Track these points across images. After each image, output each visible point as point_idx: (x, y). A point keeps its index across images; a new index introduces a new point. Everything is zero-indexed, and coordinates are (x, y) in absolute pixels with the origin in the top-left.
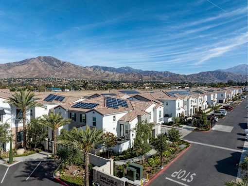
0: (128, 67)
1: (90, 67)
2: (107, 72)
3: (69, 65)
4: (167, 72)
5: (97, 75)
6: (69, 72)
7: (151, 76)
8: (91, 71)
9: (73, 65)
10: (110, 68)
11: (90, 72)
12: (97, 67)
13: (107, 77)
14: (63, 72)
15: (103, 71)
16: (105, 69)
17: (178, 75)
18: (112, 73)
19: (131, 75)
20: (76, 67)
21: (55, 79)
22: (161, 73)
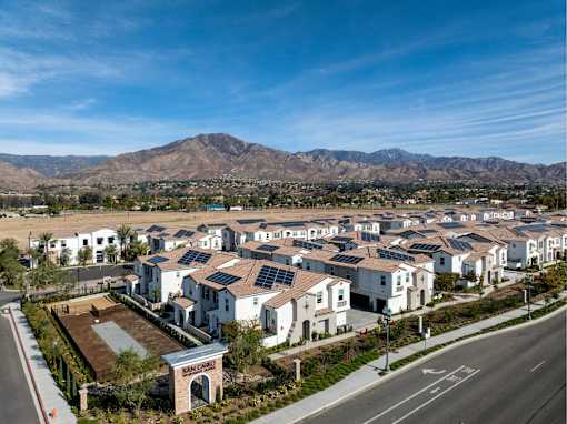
0: (396, 150)
1: (307, 154)
2: (344, 163)
3: (262, 149)
4: (495, 158)
5: (321, 170)
6: (260, 166)
7: (448, 171)
8: (308, 161)
9: (268, 149)
10: (354, 153)
11: (306, 164)
12: (322, 152)
13: (342, 174)
14: (247, 167)
15: (334, 161)
16: (341, 155)
17: (522, 165)
18: (355, 166)
19: (399, 169)
20: (275, 154)
21: (231, 182)
22: (478, 161)
